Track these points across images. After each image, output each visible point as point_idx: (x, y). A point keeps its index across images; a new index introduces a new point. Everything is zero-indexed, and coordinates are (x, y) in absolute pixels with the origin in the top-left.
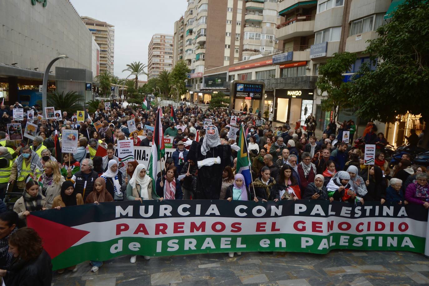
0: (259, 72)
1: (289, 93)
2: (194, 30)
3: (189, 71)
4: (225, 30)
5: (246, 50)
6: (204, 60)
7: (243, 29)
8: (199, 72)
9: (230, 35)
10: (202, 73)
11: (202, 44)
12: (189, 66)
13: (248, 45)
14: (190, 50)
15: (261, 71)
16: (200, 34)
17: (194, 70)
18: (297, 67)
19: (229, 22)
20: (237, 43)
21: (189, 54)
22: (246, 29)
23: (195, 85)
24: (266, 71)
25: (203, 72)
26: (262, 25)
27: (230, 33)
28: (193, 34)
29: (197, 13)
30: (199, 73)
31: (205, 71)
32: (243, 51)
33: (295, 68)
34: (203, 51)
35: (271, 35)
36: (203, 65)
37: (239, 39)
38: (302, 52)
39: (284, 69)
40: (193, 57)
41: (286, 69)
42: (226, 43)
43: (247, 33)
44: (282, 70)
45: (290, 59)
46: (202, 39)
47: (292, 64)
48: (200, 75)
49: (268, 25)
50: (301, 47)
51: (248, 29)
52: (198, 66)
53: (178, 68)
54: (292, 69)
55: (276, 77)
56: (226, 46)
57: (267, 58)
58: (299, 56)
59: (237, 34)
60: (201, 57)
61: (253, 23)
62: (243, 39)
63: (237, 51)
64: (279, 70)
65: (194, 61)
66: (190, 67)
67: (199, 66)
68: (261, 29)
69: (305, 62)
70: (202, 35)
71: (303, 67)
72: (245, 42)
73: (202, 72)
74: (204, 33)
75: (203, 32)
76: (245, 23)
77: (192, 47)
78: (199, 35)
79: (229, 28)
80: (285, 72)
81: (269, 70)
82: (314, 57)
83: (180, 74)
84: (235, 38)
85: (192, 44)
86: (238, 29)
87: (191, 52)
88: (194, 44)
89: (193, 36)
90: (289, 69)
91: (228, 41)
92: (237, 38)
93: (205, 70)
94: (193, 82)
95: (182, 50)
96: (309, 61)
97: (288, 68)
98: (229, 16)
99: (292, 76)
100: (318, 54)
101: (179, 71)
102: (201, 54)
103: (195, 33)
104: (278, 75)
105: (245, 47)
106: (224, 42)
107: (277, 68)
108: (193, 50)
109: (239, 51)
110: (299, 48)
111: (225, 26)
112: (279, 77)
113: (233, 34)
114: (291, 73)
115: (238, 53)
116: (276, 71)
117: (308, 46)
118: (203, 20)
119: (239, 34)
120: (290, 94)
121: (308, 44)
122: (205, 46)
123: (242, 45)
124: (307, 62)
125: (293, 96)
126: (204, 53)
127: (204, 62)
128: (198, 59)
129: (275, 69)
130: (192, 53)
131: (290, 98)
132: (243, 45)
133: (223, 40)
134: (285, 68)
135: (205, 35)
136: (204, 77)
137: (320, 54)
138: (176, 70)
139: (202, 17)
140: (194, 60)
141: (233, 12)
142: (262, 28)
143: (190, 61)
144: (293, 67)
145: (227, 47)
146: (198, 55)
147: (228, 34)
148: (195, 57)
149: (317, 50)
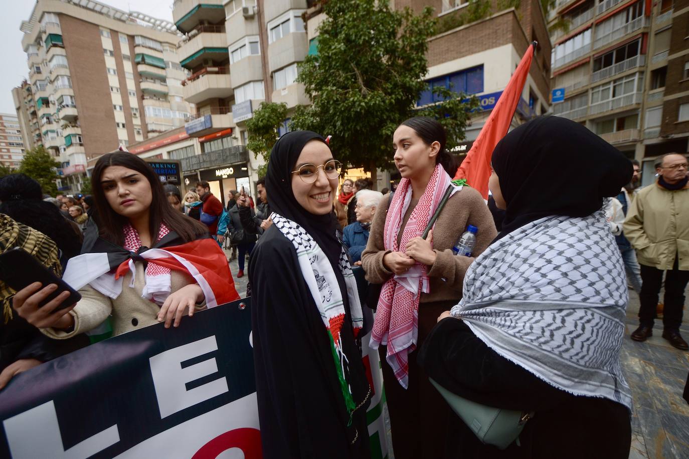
0: (172, 151)
1: (218, 173)
2: (51, 99)
3: (59, 165)
4: (111, 101)
5: (153, 131)
6: (81, 145)
7: (142, 102)
8: (77, 164)
9: (121, 109)
10: (83, 166)
11: (73, 121)
12: (56, 158)
13: (153, 125)
14: (53, 131)
15: (175, 150)
16: (63, 104)
17: (68, 163)
18: (222, 137)
19: (115, 90)
20: (137, 122)
21: (52, 138)
22: (145, 102)
23: (77, 185)
24: (182, 148)
25: (86, 164)
26: (169, 98)
27: (120, 107)
28: (51, 105)
29: (49, 71)
30: (76, 166)
31: (88, 163)
32: (149, 132)
33: (220, 141)
34: (78, 131)
35: (185, 113)
36: (82, 153)
37: (138, 115)
38: (223, 116)
39: (205, 144)
40: (60, 142)
41: (208, 143)
42: (117, 120)
43: (149, 108)
44: (202, 144)
45: (208, 125)
46: (71, 111)
47: (213, 135)
48: (81, 168)
49: (178, 99)
50: (220, 109)
51: (148, 103)
52: (73, 154)
53: (31, 160)
54: (216, 142)
55: (196, 154)
56: (118, 125)
57: (178, 130)
58: (220, 121)
59: (133, 109)
60: (75, 140)
61: (155, 96)
62: (144, 116)
63: (139, 133)
64: (199, 145)
65: (65, 149)
66: (60, 159)
67: (75, 155)
68: (168, 104)
69: (230, 130)
70: (67, 106)
71: (229, 138)
72: (148, 121)
73: (82, 163)
74: (70, 103)
75: (68, 101)
76: (142, 95)
77: (54, 126)
78: (62, 106)
79: (116, 99)
80: (207, 145)
81: (186, 147)
82: (239, 121)
83: (38, 169)
84: (131, 114)
85: (54, 123)
86: (134, 102)
87: (55, 135)
88: (58, 122)
89: (52, 110)
90: (212, 143)
91: (120, 117)
92: (135, 114)
93: (87, 159)
94: (71, 182)
95: (39, 135)
96: (234, 128)
97: (210, 140)
98: (113, 81)
99: (217, 149)
100: (243, 116)
101: (35, 164)
102: (75, 135)
103: (54, 104)
104: (198, 151)
105: (150, 128)
106: (114, 118)
107: (196, 142)
108: (57, 132)
109: (141, 132)
110: (219, 110)
111: (109, 95)
112: (200, 152)
113: (126, 107)
114: (215, 146)
115: (142, 135)
116: (195, 146)
117: (229, 109)
118: (63, 81)
119: (136, 109)
120: (220, 175)
121: (228, 106)
122: (78, 123)
123: (144, 125)
124: (232, 129)
125: (224, 177)
126: (78, 135)
127: (82, 148)
128: (70, 144)
129: (193, 145)
130: (58, 135)
131: (220, 179)
132: (147, 125)
133: (112, 117)
134: (206, 141)
135: (75, 107)
136: (89, 170)
137: (246, 116)
138: (27, 164)
139: (60, 77)
140: (65, 147)
141: (118, 76)
142: (169, 102)
143: (57, 149)
144: (216, 138)
145: (121, 126)
146: (67, 138)
147: (118, 108)
148: (64, 141)
149: (241, 111)
